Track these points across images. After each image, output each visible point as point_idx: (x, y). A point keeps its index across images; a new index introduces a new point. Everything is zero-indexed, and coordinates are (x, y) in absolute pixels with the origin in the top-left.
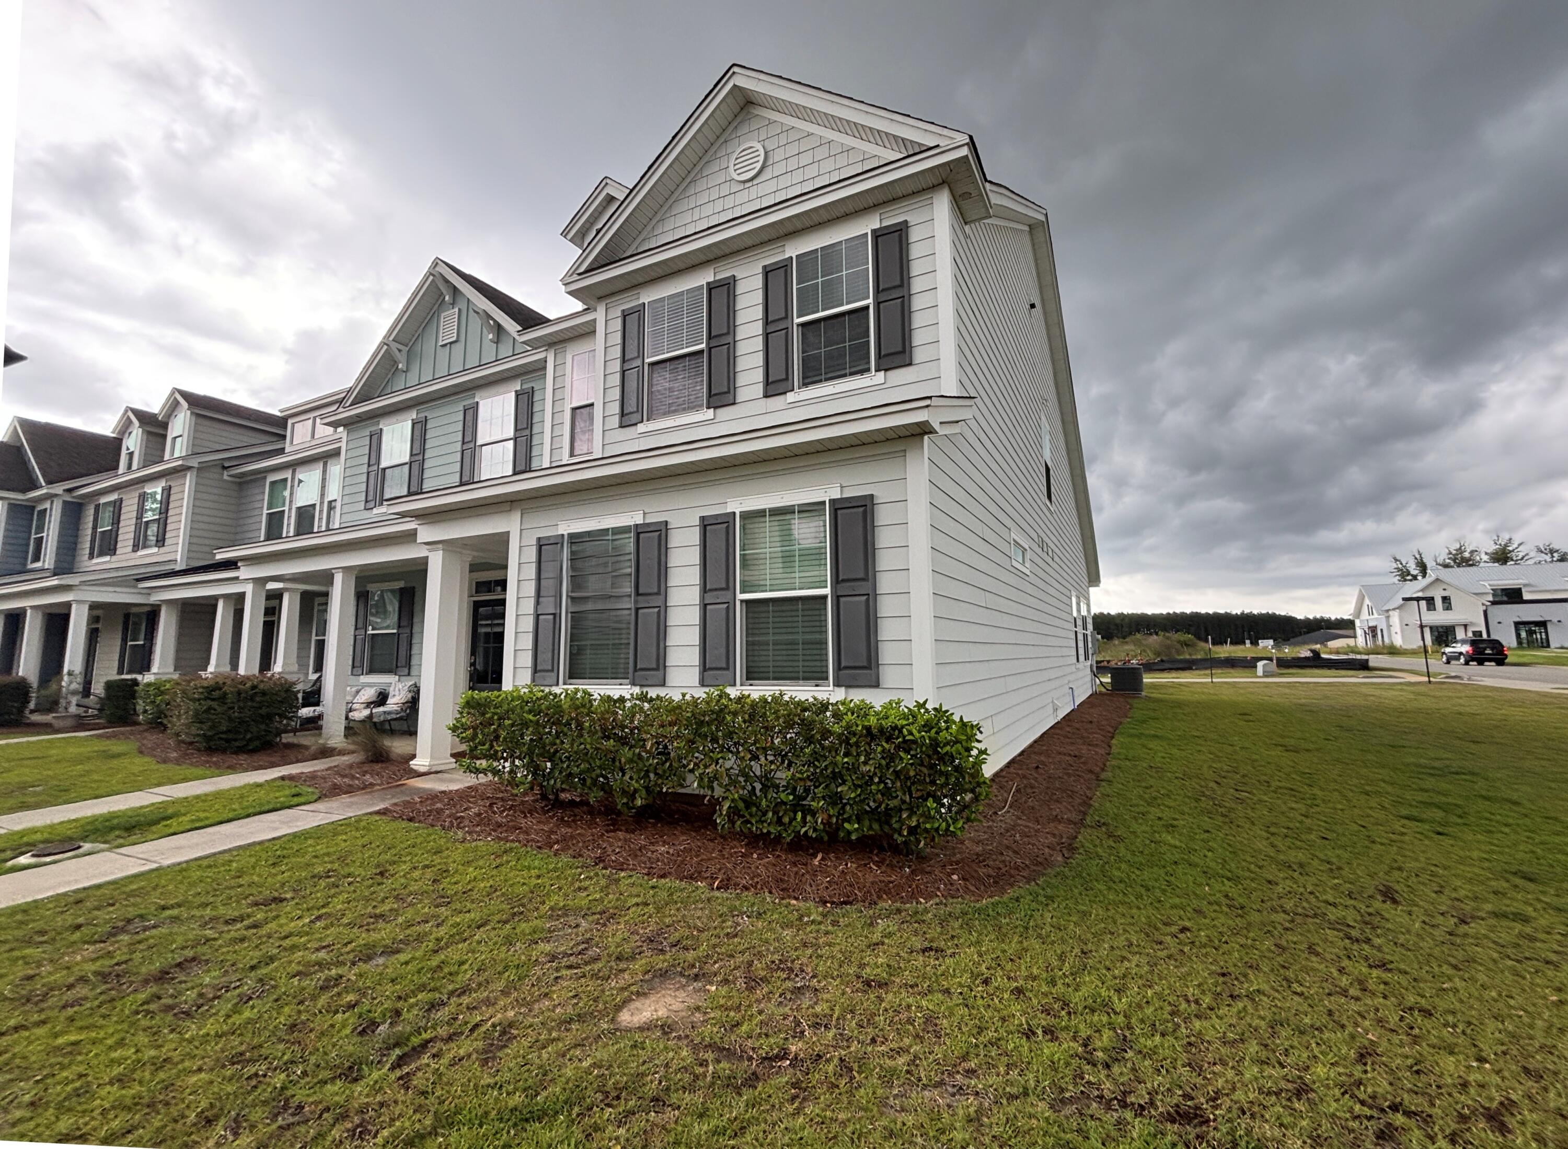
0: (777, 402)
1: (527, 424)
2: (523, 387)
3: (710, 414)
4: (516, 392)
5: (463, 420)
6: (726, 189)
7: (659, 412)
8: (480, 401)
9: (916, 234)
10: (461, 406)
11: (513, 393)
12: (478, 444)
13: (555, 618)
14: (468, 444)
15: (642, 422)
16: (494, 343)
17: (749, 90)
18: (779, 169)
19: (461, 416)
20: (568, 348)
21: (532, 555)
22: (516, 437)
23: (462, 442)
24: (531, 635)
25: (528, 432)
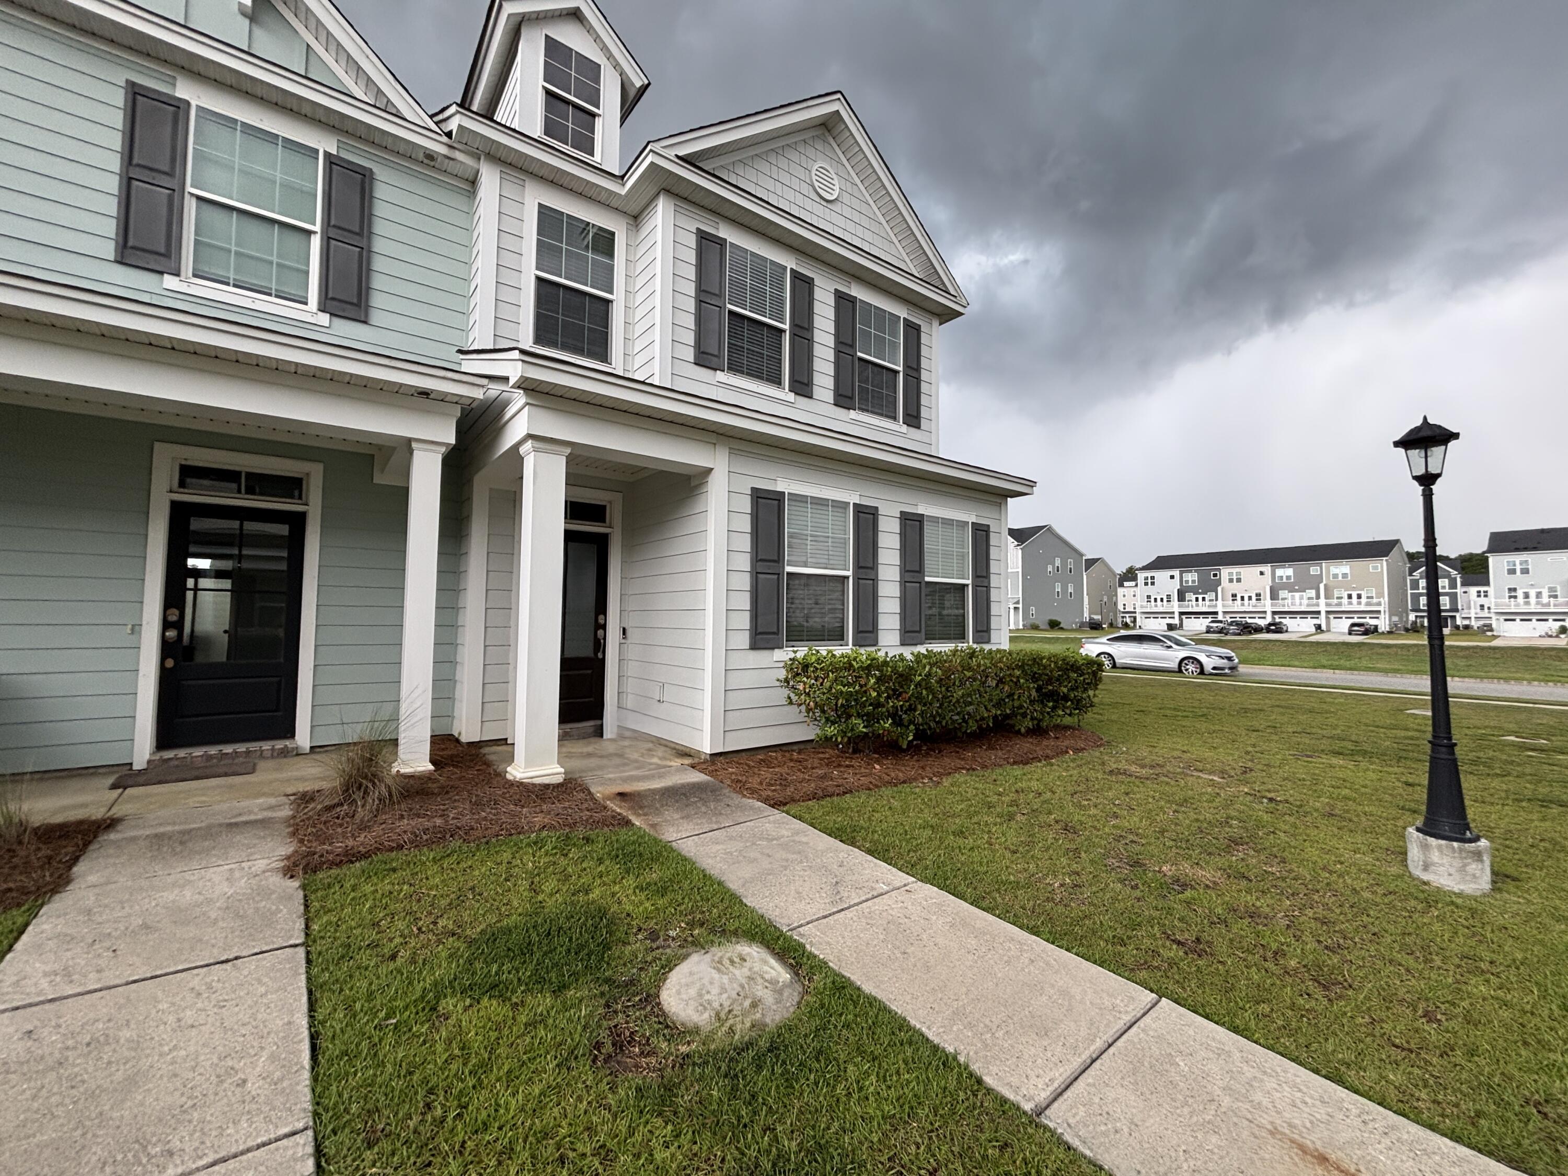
0: (841, 413)
1: (362, 227)
2: (344, 155)
3: (791, 397)
4: (327, 155)
5: (125, 110)
6: (806, 189)
7: (735, 368)
8: (194, 103)
9: (924, 339)
10: (121, 76)
11: (317, 151)
12: (189, 189)
13: (778, 578)
14: (154, 174)
15: (723, 371)
16: (244, 14)
17: (847, 127)
18: (847, 212)
19: (119, 98)
20: (527, 184)
21: (746, 505)
22: (330, 235)
23: (126, 158)
24: (748, 594)
25: (364, 244)
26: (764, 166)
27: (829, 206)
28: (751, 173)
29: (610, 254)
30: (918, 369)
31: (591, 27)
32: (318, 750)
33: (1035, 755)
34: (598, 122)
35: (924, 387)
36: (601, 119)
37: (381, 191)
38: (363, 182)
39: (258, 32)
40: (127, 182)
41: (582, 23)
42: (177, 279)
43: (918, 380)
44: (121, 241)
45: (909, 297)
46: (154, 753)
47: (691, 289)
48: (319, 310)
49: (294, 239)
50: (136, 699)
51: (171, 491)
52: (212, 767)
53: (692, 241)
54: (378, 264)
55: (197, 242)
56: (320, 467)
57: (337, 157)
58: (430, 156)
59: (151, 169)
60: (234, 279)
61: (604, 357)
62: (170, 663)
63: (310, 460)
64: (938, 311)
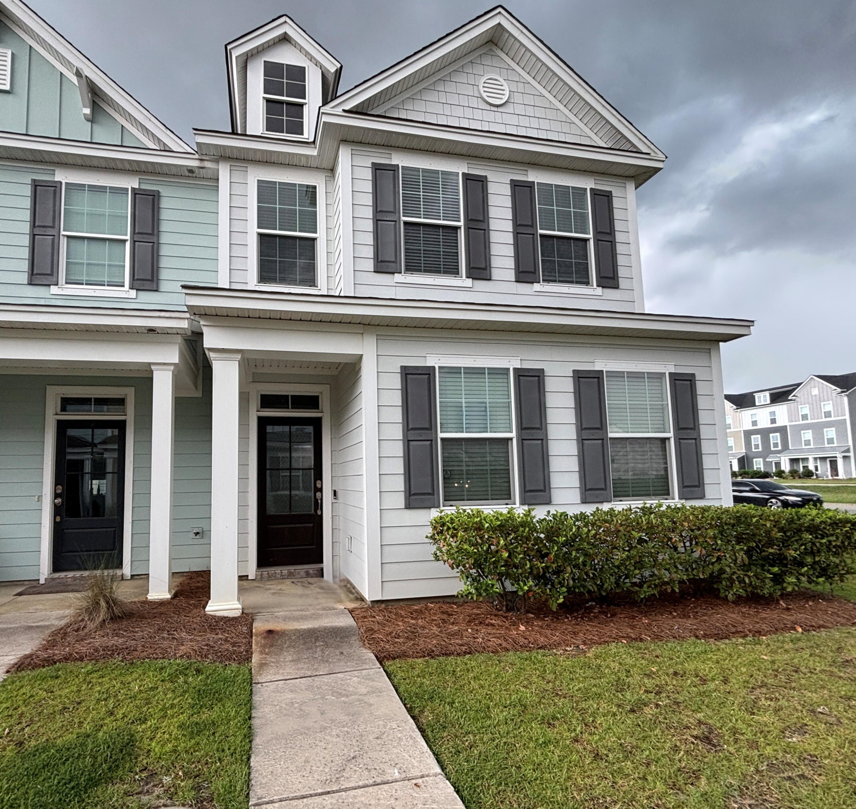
0: (524, 288)
1: (153, 230)
2: (143, 187)
3: (469, 282)
4: (133, 189)
5: (31, 197)
6: (474, 102)
7: (411, 268)
8: (64, 182)
9: (616, 203)
10: (28, 179)
11: (127, 189)
12: (63, 233)
13: (431, 445)
14: (45, 229)
15: (400, 273)
16: (88, 120)
17: (510, 34)
18: (520, 109)
19: (28, 191)
20: (249, 169)
21: (396, 382)
22: (135, 240)
23: (32, 224)
24: (402, 460)
25: (155, 240)
26: (432, 96)
27: (500, 110)
28: (420, 106)
29: (314, 203)
30: (612, 232)
31: (296, 42)
32: (136, 577)
33: (740, 629)
34: (305, 109)
35: (620, 249)
36: (307, 105)
37: (165, 203)
38: (153, 200)
39: (96, 128)
40: (33, 236)
41: (290, 42)
42: (57, 287)
43: (613, 243)
44: (30, 272)
45: (593, 168)
46: (51, 574)
47: (369, 213)
48: (130, 288)
49: (116, 247)
50: (40, 540)
51: (57, 414)
52: (75, 585)
53: (368, 174)
54: (164, 251)
55: (68, 263)
56: (133, 389)
57: (139, 189)
58: (191, 171)
59: (44, 227)
60: (86, 280)
61: (312, 282)
62: (58, 519)
63: (128, 386)
64: (631, 172)
